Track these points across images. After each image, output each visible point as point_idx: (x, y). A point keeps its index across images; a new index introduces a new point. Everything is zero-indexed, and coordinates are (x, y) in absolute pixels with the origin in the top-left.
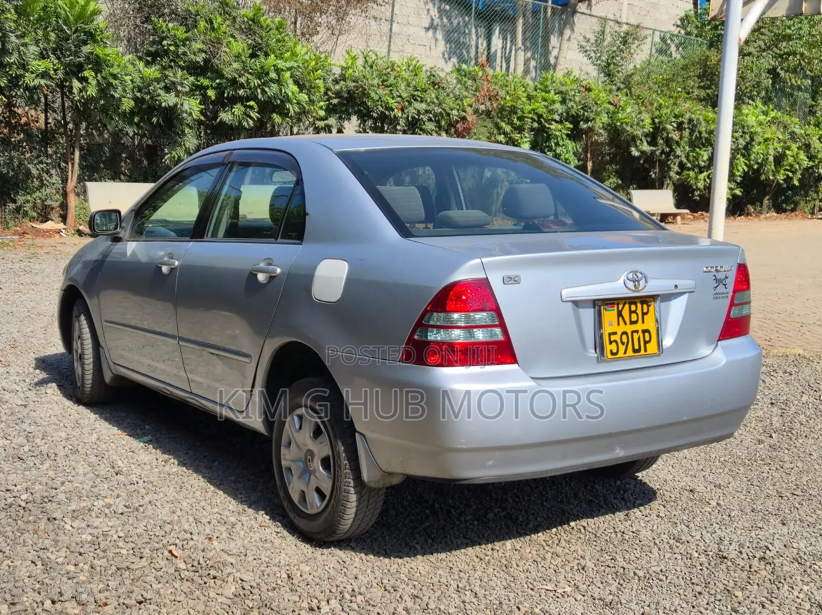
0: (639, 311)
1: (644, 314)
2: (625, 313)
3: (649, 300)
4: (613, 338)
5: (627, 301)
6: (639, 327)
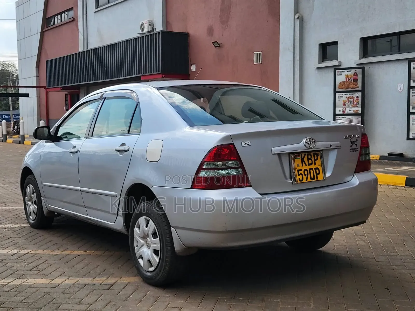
1: (315, 160)
2: (306, 159)
3: (317, 153)
4: (300, 172)
5: (306, 154)
6: (313, 166)
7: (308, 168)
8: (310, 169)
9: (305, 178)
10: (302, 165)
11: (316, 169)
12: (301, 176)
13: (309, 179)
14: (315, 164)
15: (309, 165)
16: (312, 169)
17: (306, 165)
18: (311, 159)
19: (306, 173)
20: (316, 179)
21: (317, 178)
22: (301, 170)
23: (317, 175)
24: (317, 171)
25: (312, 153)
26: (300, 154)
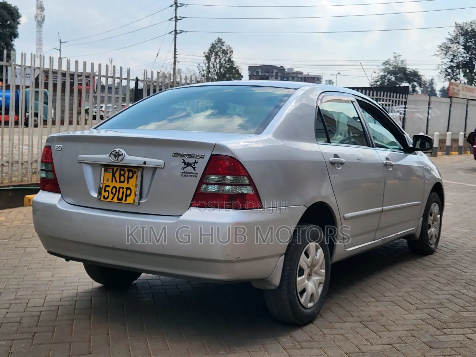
0: (126, 175)
1: (129, 178)
2: (117, 175)
3: (134, 169)
4: (107, 189)
5: (119, 168)
6: (125, 185)
7: (118, 185)
8: (120, 188)
9: (111, 196)
10: (112, 181)
11: (127, 189)
12: (107, 192)
13: (115, 199)
14: (128, 183)
15: (120, 182)
16: (123, 188)
17: (116, 182)
18: (123, 175)
19: (114, 191)
20: (123, 201)
21: (126, 200)
22: (109, 186)
23: (127, 196)
24: (129, 192)
25: (126, 169)
26: (112, 168)
